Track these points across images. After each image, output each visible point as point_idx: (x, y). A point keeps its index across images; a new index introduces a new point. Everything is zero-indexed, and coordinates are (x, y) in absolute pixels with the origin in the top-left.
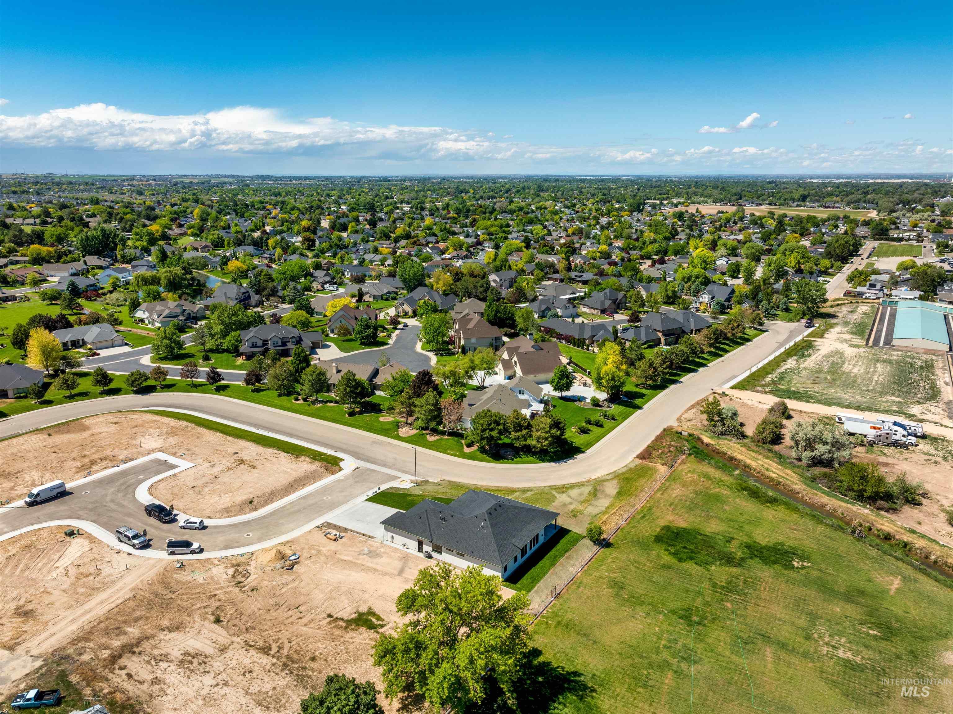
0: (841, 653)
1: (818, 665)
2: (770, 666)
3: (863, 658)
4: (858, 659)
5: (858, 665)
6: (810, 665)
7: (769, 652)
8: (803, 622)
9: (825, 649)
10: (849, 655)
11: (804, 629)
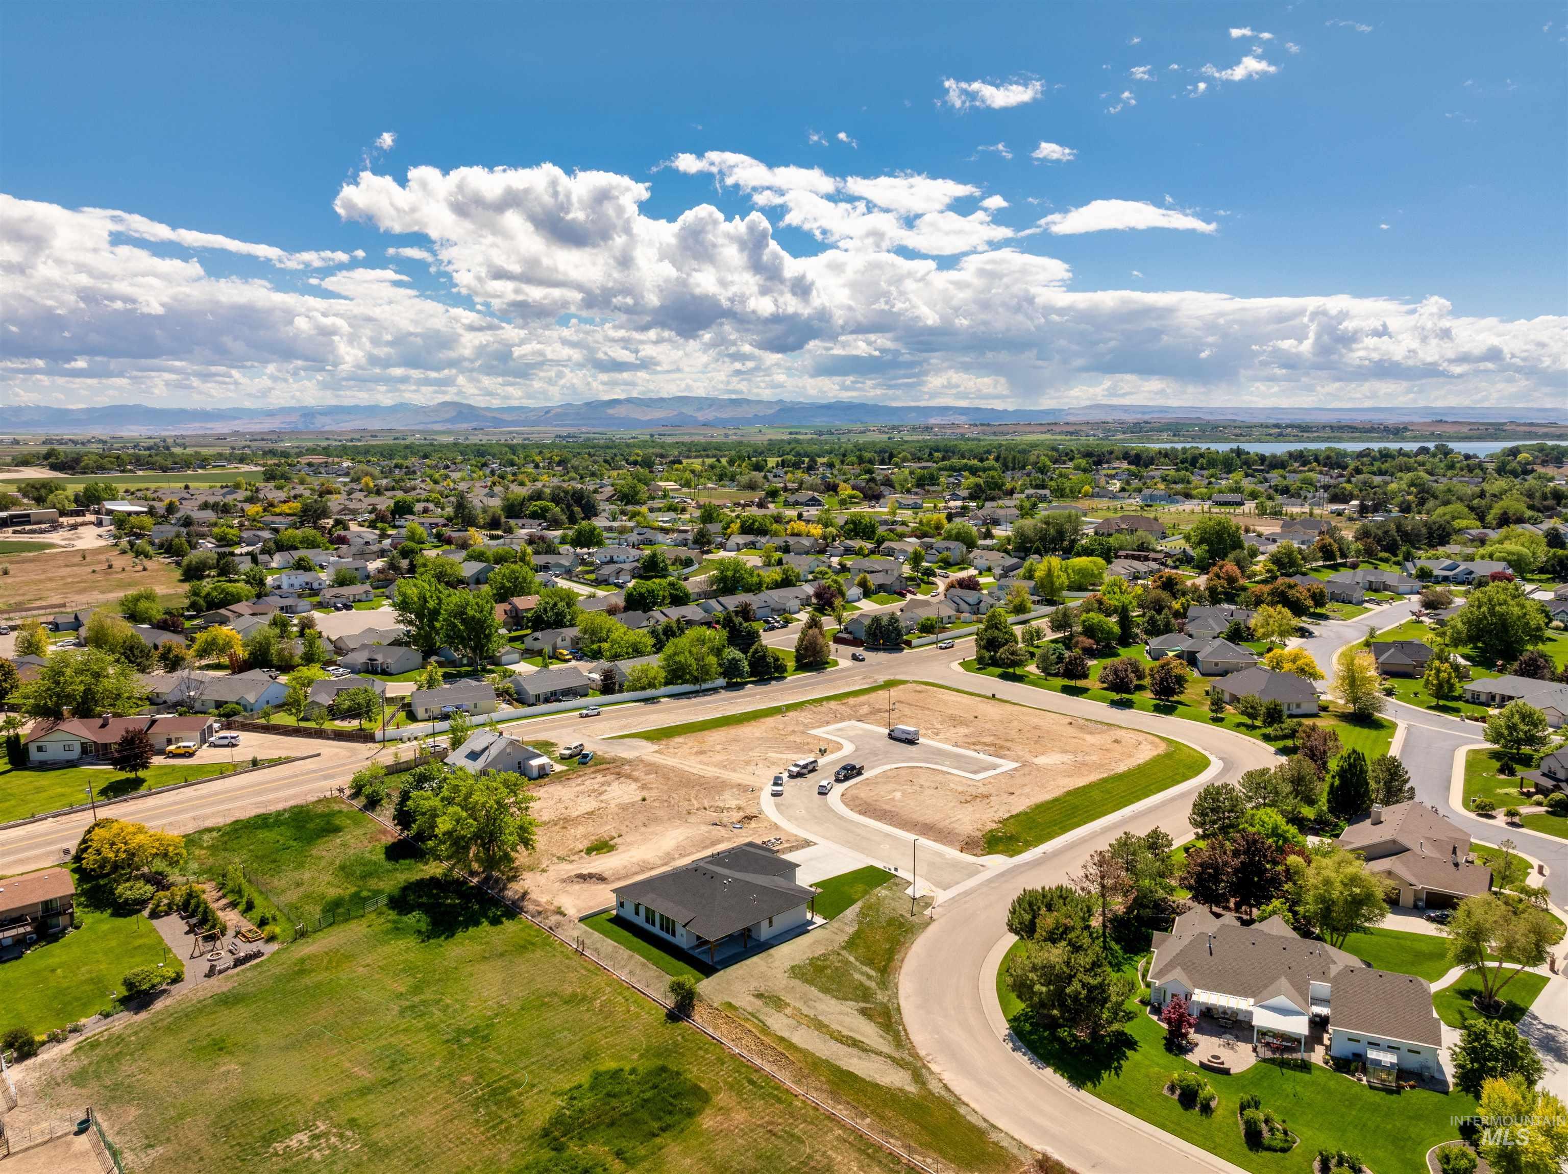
0: (304, 1137)
1: (310, 1105)
2: (347, 1065)
3: (276, 1154)
4: (279, 1147)
5: (275, 1140)
6: (316, 1099)
7: (367, 1076)
8: (380, 1135)
9: (322, 1127)
10: (293, 1143)
11: (367, 1128)
